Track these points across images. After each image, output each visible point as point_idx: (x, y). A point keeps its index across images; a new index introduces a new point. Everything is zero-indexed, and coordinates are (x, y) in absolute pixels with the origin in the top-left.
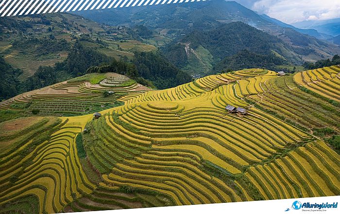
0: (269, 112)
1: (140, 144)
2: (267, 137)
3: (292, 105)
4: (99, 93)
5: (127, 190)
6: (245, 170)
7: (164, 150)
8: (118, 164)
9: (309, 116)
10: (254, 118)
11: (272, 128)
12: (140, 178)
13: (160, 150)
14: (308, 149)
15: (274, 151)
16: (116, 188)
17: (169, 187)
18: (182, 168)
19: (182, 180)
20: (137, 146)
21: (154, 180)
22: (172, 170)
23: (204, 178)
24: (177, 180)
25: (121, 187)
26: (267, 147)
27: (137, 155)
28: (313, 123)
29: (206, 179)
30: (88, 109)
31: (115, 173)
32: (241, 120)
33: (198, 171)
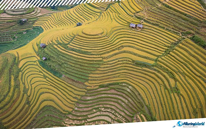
0: (154, 25)
1: (96, 61)
2: (160, 41)
3: (165, 19)
4: (13, 22)
5: (103, 86)
6: (156, 61)
7: (111, 61)
8: (90, 75)
9: (177, 25)
10: (148, 30)
11: (160, 35)
12: (106, 79)
13: (109, 61)
14: (183, 44)
15: (167, 48)
16: (98, 87)
17: (123, 78)
18: (124, 67)
19: (127, 73)
20: (95, 62)
21: (114, 77)
22: (120, 70)
23: (138, 69)
24: (125, 74)
25: (100, 86)
26: (162, 46)
27: (98, 68)
28: (180, 29)
29: (139, 70)
30: (14, 38)
31: (91, 80)
32: (140, 32)
33: (133, 66)
